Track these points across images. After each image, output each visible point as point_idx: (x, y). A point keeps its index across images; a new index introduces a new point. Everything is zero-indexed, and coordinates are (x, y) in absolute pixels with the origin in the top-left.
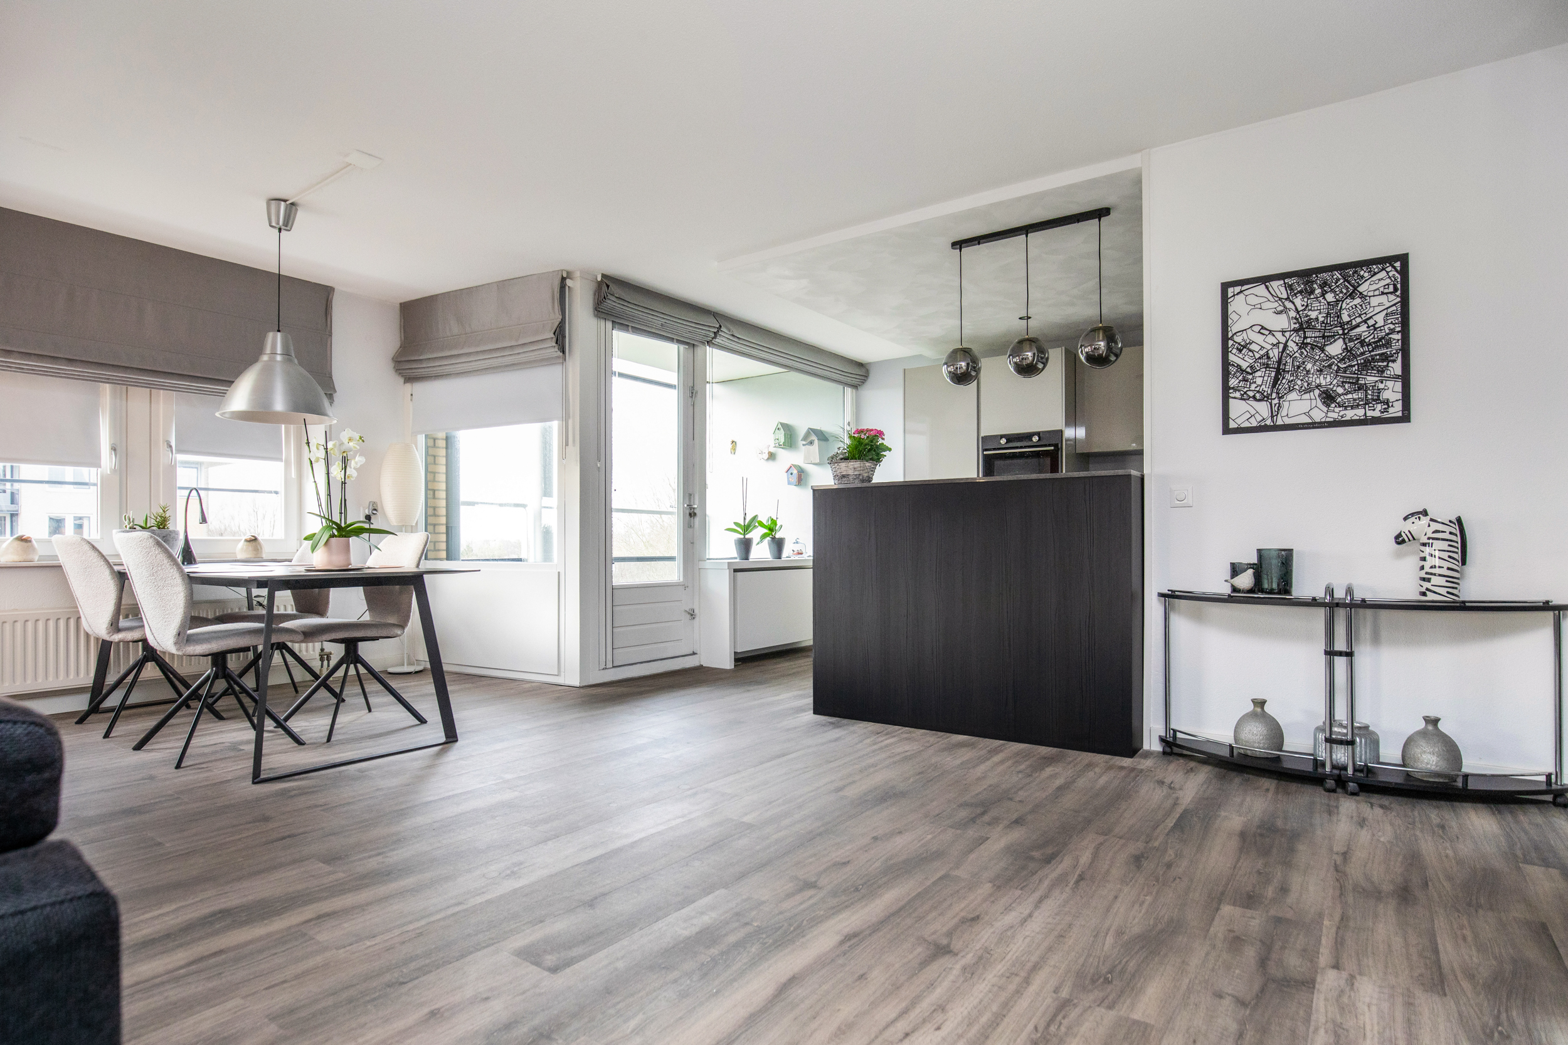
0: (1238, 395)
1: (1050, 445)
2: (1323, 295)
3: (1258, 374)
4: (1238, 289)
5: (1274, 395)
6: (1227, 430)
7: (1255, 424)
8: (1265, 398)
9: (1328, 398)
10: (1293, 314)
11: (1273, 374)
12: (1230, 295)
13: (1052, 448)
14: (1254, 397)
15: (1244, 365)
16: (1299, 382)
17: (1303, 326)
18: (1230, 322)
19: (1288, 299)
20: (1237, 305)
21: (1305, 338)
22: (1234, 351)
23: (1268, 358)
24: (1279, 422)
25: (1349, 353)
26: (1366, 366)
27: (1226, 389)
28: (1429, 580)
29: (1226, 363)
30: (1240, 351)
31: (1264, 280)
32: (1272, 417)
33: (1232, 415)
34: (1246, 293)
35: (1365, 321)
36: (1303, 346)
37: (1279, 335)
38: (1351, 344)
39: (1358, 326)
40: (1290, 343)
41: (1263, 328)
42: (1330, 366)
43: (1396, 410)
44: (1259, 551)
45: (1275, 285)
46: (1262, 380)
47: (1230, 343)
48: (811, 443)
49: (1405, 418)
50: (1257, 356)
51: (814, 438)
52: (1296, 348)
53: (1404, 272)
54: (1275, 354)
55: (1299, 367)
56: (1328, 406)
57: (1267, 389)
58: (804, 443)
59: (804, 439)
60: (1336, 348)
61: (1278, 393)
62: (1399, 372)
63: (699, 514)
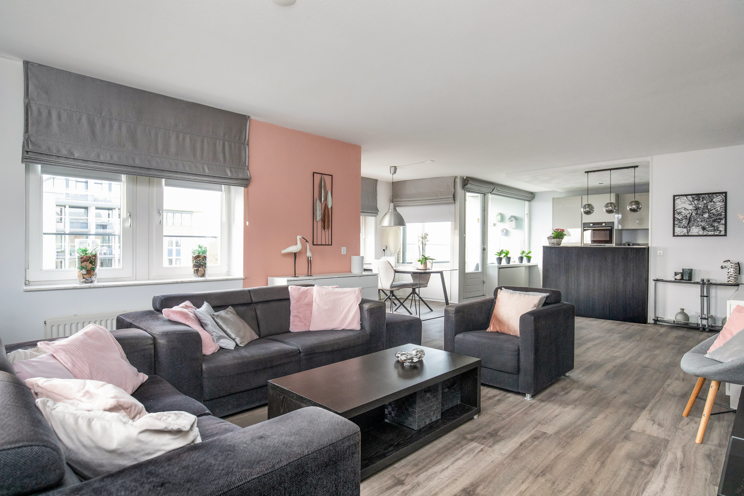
0: (677, 226)
1: (610, 227)
2: (703, 201)
3: (684, 221)
4: (678, 197)
5: (688, 227)
6: (674, 236)
7: (682, 234)
8: (686, 227)
9: (704, 229)
10: (694, 205)
11: (688, 221)
12: (676, 199)
13: (610, 228)
14: (682, 227)
15: (680, 218)
16: (695, 224)
17: (697, 209)
18: (675, 206)
19: (692, 201)
20: (678, 202)
21: (697, 212)
22: (677, 214)
23: (687, 217)
24: (690, 234)
25: (710, 217)
26: (715, 221)
27: (674, 224)
28: (729, 278)
29: (674, 217)
30: (678, 214)
31: (686, 195)
32: (687, 233)
33: (676, 231)
34: (681, 198)
35: (715, 209)
36: (697, 214)
37: (690, 211)
38: (710, 215)
39: (712, 210)
40: (693, 213)
41: (685, 208)
42: (704, 220)
43: (723, 233)
44: (683, 269)
45: (689, 197)
46: (685, 222)
47: (676, 212)
48: (512, 221)
49: (725, 235)
50: (683, 216)
51: (513, 219)
52: (695, 215)
53: (726, 197)
54: (689, 216)
55: (695, 220)
56: (704, 231)
57: (686, 225)
58: (509, 221)
59: (509, 219)
60: (706, 215)
61: (689, 226)
62: (724, 223)
63: (486, 249)
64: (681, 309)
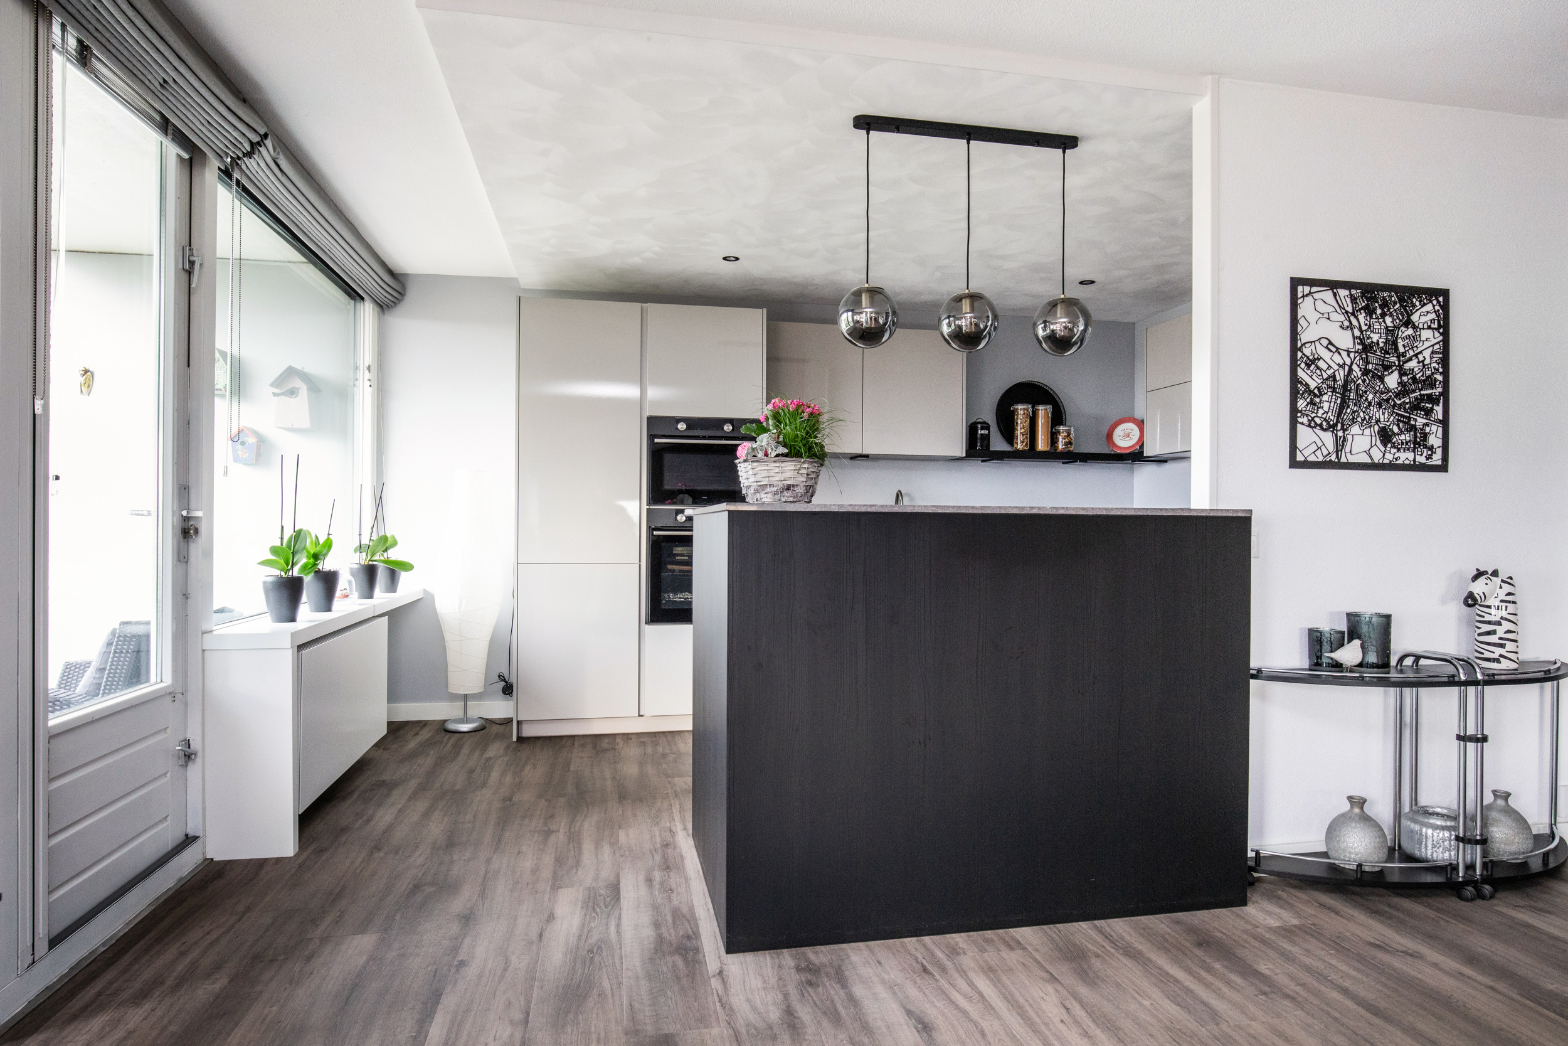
0: (1305, 420)
2: (1383, 315)
3: (1325, 398)
4: (1307, 289)
5: (1339, 426)
6: (1294, 464)
7: (1321, 459)
8: (1332, 427)
9: (1385, 436)
10: (1357, 333)
11: (1339, 401)
12: (1300, 295)
14: (1321, 425)
15: (1313, 385)
16: (1362, 414)
17: (1367, 348)
18: (1299, 328)
19: (1353, 314)
20: (1306, 308)
21: (1368, 363)
22: (1303, 365)
23: (1335, 380)
24: (1343, 460)
25: (1404, 391)
26: (1416, 407)
27: (1294, 411)
28: (1502, 646)
29: (1295, 380)
30: (1308, 366)
31: (1333, 285)
32: (1337, 452)
33: (1300, 444)
34: (1316, 296)
35: (1416, 355)
36: (1366, 372)
37: (1344, 354)
38: (1405, 379)
39: (1410, 359)
40: (1355, 367)
41: (1330, 343)
42: (1387, 400)
43: (1437, 459)
45: (1343, 293)
46: (1328, 404)
47: (1299, 354)
48: (292, 393)
49: (1443, 468)
50: (1325, 376)
51: (297, 383)
52: (1359, 374)
53: (1445, 307)
54: (1340, 376)
55: (1362, 396)
56: (1385, 446)
57: (1332, 417)
58: (277, 391)
59: (278, 382)
60: (1392, 381)
61: (1343, 425)
62: (1440, 417)
63: (203, 530)
64: (1350, 798)
